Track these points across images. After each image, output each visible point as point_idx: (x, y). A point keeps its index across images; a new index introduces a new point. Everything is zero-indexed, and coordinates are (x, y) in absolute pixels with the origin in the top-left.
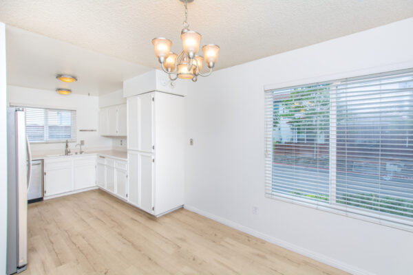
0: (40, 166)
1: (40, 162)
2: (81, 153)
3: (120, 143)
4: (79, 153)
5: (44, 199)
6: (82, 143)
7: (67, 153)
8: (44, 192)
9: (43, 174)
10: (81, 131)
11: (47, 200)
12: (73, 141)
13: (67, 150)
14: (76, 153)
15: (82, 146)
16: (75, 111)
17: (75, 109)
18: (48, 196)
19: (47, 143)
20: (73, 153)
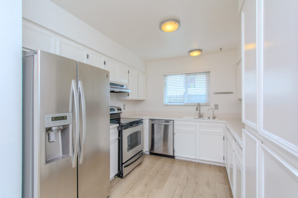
1: (172, 122)
2: (214, 118)
4: (211, 118)
5: (176, 158)
6: (216, 107)
7: (200, 116)
11: (177, 159)
12: (207, 105)
13: (200, 114)
14: (209, 118)
15: (216, 112)
16: (209, 72)
17: (209, 71)
18: (177, 157)
19: (186, 105)
20: (205, 117)
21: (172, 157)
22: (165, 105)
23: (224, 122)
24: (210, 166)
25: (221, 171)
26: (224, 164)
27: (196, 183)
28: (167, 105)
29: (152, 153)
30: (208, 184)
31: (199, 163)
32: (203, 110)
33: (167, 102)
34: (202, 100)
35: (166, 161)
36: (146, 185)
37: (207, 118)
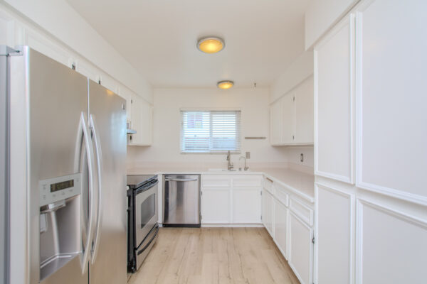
0: (197, 182)
1: (196, 177)
2: (246, 169)
3: (299, 158)
4: (243, 170)
5: (202, 226)
6: (248, 155)
7: (230, 167)
8: (200, 217)
9: (200, 193)
10: (247, 138)
11: (205, 228)
12: (237, 153)
13: (229, 164)
14: (240, 169)
15: (248, 160)
16: (240, 111)
17: (239, 109)
18: (204, 224)
19: (211, 154)
20: (236, 168)
21: (198, 226)
22: (182, 154)
23: (261, 173)
24: (246, 229)
25: (259, 234)
26: (262, 224)
27: (240, 255)
28: (185, 154)
29: (166, 225)
30: (253, 253)
31: (232, 229)
32: (234, 159)
33: (184, 149)
34: (230, 146)
35: (191, 233)
36: (176, 274)
37: (238, 170)
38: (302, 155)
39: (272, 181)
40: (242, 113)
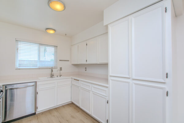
0: (34, 87)
2: (60, 76)
3: (85, 70)
4: (59, 76)
6: (61, 69)
7: (52, 76)
8: (36, 108)
9: (36, 93)
10: (60, 60)
12: (55, 68)
13: (52, 74)
14: (57, 76)
15: (61, 71)
17: (57, 45)
18: (38, 112)
19: (39, 69)
20: (55, 76)
21: (34, 114)
22: (17, 69)
23: (71, 77)
27: (67, 121)
28: (19, 69)
31: (56, 108)
32: (55, 71)
33: (18, 66)
34: (52, 64)
37: (56, 77)
38: (86, 68)
39: (78, 80)
40: (58, 47)
